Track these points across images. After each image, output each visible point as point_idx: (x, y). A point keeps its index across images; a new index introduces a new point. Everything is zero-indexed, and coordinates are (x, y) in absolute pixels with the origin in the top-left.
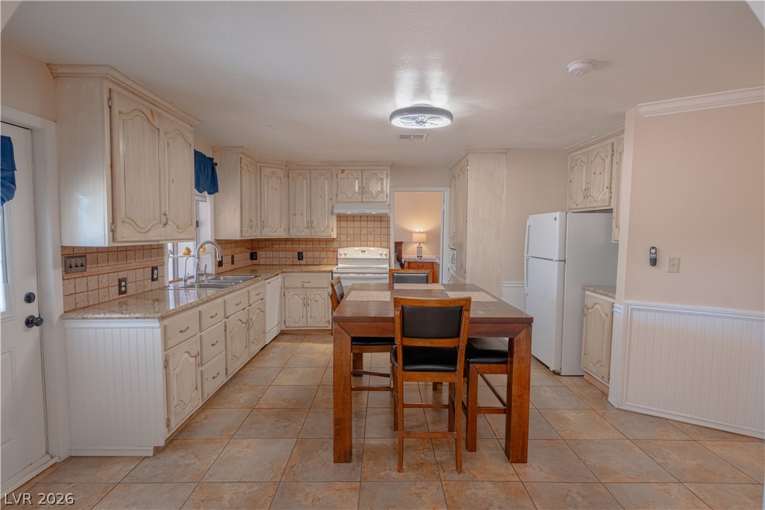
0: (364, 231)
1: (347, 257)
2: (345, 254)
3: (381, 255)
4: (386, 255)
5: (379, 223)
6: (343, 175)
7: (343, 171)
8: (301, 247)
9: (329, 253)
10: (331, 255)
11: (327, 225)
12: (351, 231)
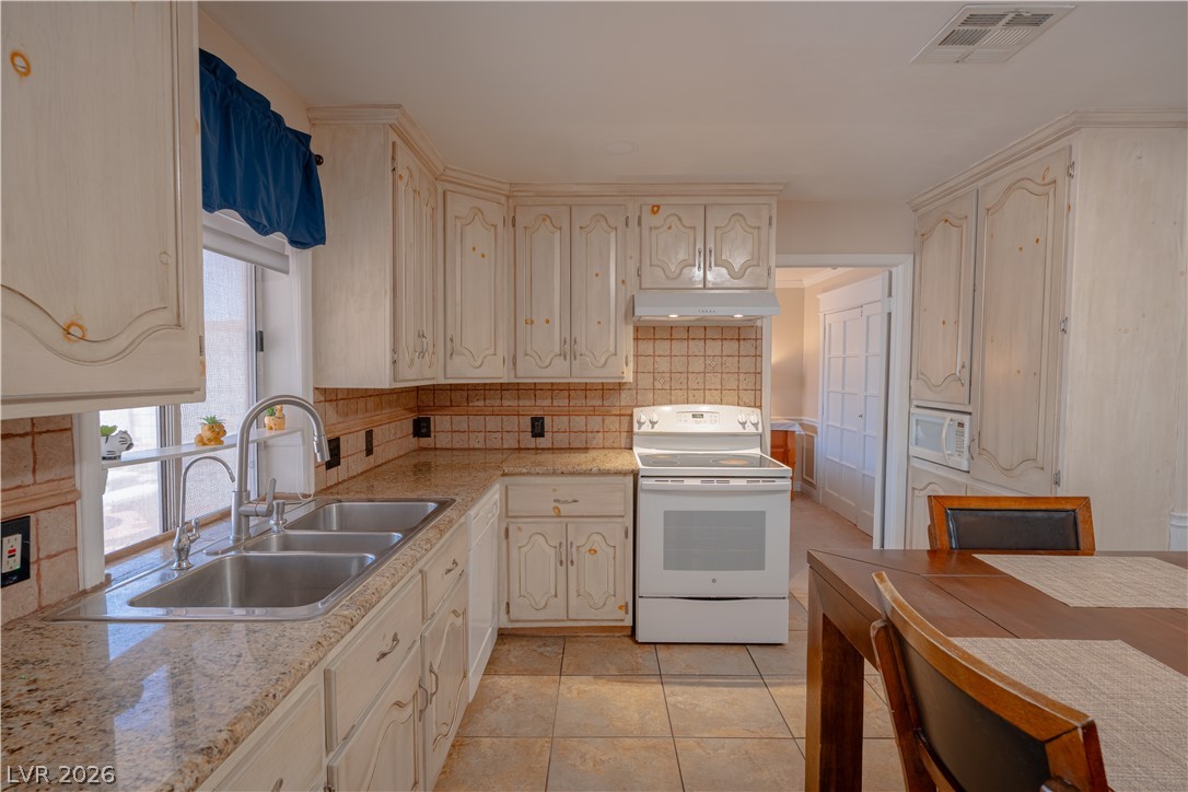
0: (697, 365)
1: (657, 429)
2: (653, 423)
3: (743, 424)
4: (755, 425)
5: (735, 344)
6: (657, 220)
7: (655, 209)
8: (540, 406)
9: (609, 420)
10: (613, 423)
11: (612, 349)
12: (663, 365)
